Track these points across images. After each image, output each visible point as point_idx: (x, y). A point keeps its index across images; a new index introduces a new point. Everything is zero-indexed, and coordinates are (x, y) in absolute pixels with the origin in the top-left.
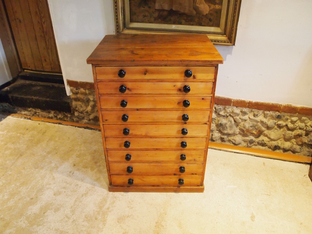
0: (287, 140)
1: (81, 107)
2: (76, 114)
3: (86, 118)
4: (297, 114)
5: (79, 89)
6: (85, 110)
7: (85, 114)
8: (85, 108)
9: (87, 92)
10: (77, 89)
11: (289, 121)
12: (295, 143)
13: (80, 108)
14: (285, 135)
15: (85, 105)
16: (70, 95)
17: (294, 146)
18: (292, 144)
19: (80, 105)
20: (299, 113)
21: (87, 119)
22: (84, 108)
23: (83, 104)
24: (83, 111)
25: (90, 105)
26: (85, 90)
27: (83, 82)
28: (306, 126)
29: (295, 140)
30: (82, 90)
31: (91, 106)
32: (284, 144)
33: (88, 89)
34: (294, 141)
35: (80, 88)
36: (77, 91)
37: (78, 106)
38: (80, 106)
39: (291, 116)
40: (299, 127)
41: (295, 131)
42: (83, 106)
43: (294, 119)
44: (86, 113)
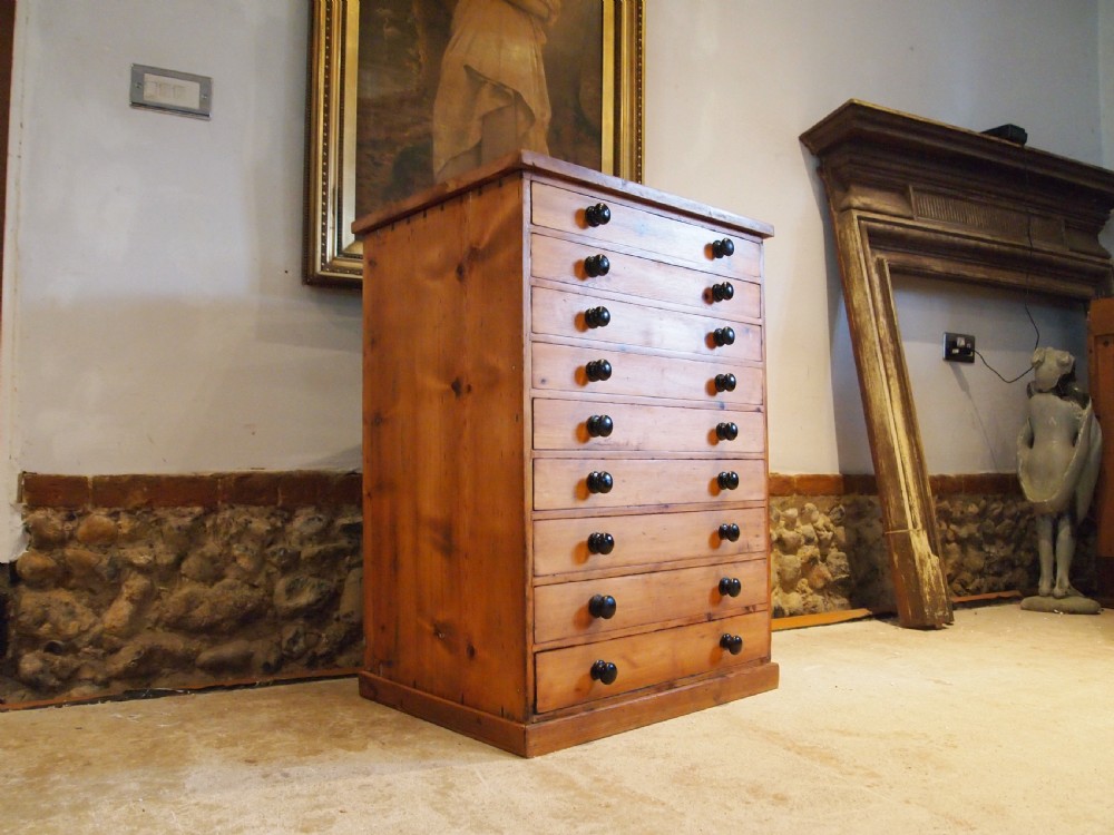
0: (788, 585)
1: (72, 614)
2: (30, 663)
3: (87, 674)
4: (795, 495)
5: (86, 514)
6: (87, 631)
7: (86, 649)
8: (92, 620)
9: (125, 523)
10: (71, 518)
11: (782, 523)
12: (809, 590)
13: (63, 619)
14: (783, 570)
15: (89, 605)
16: (13, 558)
17: (810, 599)
18: (804, 595)
19: (67, 604)
20: (799, 493)
21: (93, 681)
22: (87, 618)
23: (79, 599)
24: (82, 633)
25: (126, 592)
26: (115, 515)
27: (111, 477)
28: (817, 529)
29: (804, 580)
30: (100, 518)
31: (130, 599)
32: (787, 602)
33: (130, 512)
34: (803, 583)
35: (89, 508)
36: (70, 525)
37: (55, 614)
38: (64, 609)
39: (784, 506)
40: (805, 536)
41: (800, 551)
42: (79, 608)
43: (793, 512)
44: (91, 643)
